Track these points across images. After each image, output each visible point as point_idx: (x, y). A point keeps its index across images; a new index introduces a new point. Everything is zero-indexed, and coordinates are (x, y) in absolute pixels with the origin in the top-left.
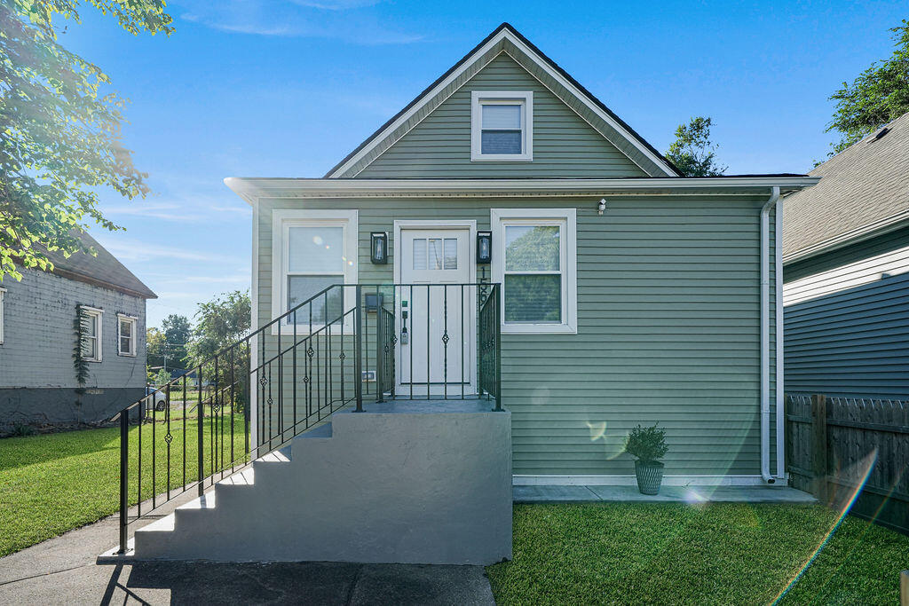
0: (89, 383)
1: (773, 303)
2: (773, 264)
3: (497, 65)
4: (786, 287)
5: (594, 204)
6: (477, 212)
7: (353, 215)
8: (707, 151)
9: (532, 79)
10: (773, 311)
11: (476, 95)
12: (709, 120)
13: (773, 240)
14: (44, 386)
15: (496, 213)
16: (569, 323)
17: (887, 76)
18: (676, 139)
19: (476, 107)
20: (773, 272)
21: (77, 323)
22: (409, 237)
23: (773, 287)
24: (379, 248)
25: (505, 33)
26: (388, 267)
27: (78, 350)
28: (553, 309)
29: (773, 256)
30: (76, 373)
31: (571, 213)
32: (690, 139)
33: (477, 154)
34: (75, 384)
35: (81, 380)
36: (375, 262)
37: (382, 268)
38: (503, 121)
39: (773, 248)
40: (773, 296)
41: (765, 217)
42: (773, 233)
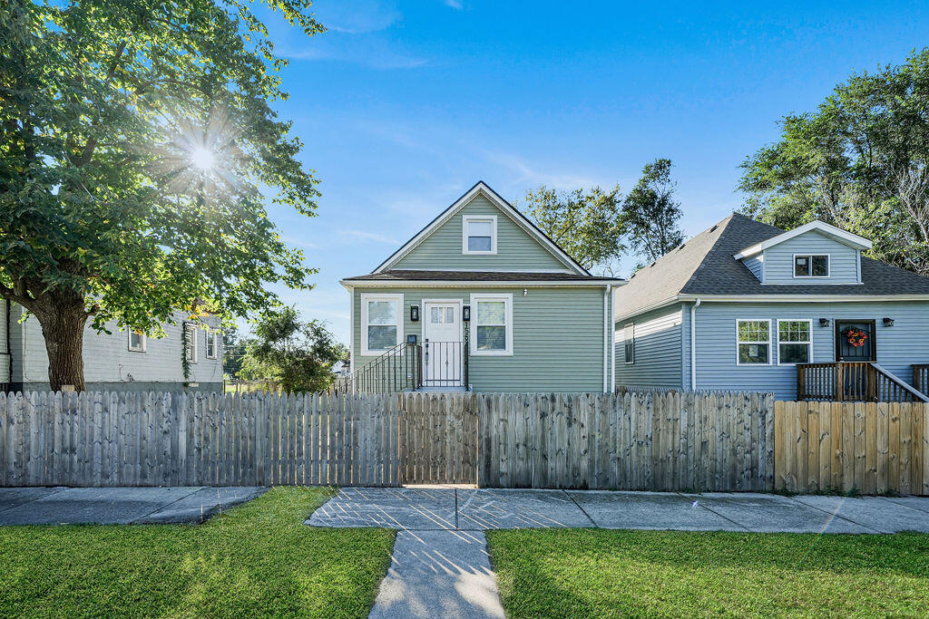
0: (191, 378)
1: (610, 341)
2: (610, 321)
3: (477, 200)
4: (617, 333)
5: (521, 291)
6: (462, 295)
7: (401, 296)
8: (668, 187)
9: (496, 209)
10: (610, 345)
11: (465, 217)
12: (669, 162)
13: (610, 309)
14: (167, 381)
15: (473, 296)
16: (509, 350)
17: (774, 155)
18: (643, 176)
19: (465, 224)
20: (610, 325)
21: (183, 335)
22: (429, 307)
23: (610, 333)
24: (415, 313)
25: (481, 186)
26: (418, 322)
27: (184, 355)
28: (501, 345)
29: (610, 317)
30: (183, 371)
31: (510, 296)
32: (655, 176)
33: (466, 251)
34: (182, 379)
35: (186, 377)
36: (412, 320)
37: (415, 322)
38: (481, 230)
39: (610, 313)
40: (610, 337)
41: (606, 298)
42: (610, 305)
